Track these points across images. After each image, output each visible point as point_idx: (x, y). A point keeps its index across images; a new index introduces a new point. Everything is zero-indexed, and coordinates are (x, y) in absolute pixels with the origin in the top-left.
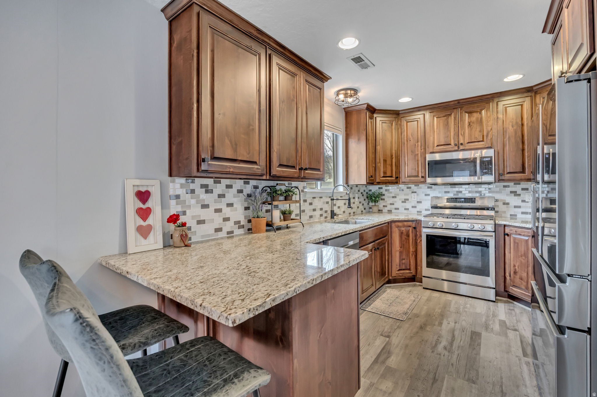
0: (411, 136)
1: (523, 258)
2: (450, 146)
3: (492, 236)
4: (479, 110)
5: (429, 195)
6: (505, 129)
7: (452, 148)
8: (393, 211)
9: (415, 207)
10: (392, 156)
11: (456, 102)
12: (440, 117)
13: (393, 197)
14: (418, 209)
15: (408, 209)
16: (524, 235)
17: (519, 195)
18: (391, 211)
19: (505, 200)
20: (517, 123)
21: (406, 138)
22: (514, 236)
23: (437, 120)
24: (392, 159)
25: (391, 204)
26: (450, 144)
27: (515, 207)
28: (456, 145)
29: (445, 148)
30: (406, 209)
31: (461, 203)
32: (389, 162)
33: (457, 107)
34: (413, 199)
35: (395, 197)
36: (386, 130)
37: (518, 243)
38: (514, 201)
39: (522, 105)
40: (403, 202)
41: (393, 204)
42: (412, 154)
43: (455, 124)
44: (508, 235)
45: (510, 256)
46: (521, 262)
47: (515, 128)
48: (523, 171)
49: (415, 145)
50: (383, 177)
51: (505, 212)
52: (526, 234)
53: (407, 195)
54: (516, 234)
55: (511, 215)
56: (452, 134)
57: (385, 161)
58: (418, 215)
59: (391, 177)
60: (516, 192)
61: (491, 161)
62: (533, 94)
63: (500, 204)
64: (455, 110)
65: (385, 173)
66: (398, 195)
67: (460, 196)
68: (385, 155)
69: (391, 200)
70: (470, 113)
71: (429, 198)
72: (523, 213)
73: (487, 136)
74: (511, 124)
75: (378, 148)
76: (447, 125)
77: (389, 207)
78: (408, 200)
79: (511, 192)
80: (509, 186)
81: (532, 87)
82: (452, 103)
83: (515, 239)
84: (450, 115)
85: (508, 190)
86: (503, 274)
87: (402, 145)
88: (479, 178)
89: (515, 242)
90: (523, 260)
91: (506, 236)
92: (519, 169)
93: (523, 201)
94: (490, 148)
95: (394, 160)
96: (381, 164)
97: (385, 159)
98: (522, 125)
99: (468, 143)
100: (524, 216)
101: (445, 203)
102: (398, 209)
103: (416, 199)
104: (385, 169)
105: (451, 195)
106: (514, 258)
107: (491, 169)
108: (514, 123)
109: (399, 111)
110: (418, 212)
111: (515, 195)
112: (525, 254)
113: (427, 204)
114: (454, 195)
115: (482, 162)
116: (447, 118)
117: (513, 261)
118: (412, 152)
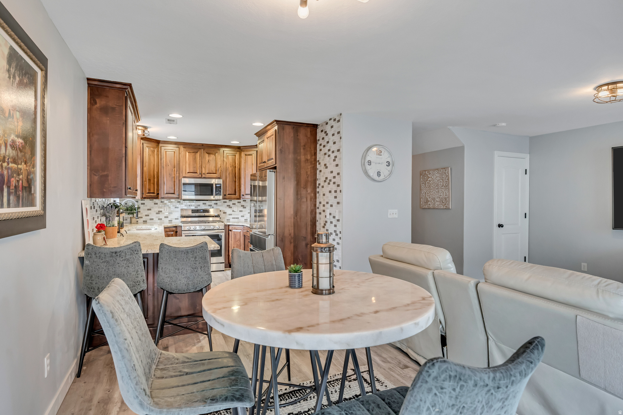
0: (169, 162)
1: (238, 242)
2: (196, 174)
3: (223, 232)
4: (214, 153)
5: (178, 207)
6: (227, 168)
7: (198, 175)
8: (149, 221)
9: (167, 217)
10: (154, 176)
11: (201, 145)
12: (190, 153)
13: (148, 210)
14: (169, 219)
15: (161, 219)
16: (239, 230)
17: (231, 207)
18: (146, 221)
19: (224, 211)
20: (233, 165)
21: (165, 164)
22: (234, 230)
23: (188, 154)
24: (154, 178)
25: (146, 215)
26: (197, 173)
27: (229, 215)
28: (200, 174)
29: (193, 175)
30: (159, 219)
31: (201, 213)
32: (152, 181)
33: (201, 148)
34: (166, 211)
35: (150, 210)
36: (150, 155)
37: (236, 234)
38: (229, 211)
39: (235, 156)
40: (157, 213)
41: (148, 215)
42: (170, 177)
43: (200, 160)
44: (231, 231)
45: (232, 242)
46: (237, 244)
47: (232, 168)
48: (235, 194)
49: (172, 170)
50: (148, 193)
51: (224, 218)
52: (240, 229)
53: (161, 207)
54: (235, 229)
55: (227, 220)
56: (198, 166)
57: (150, 180)
58: (169, 223)
59: (154, 193)
60: (230, 206)
61: (221, 186)
62: (240, 151)
63: (222, 213)
64: (200, 150)
65: (149, 190)
66: (153, 207)
67: (199, 208)
68: (149, 175)
69: (147, 212)
70: (209, 154)
71: (179, 210)
72: (233, 218)
73: (218, 170)
74: (230, 165)
75: (145, 169)
76: (195, 159)
77: (145, 218)
78: (161, 211)
79: (228, 206)
80: (226, 202)
81: (240, 147)
82: (199, 145)
83: (234, 232)
84: (197, 152)
85: (226, 204)
86: (228, 254)
87: (162, 168)
88: (214, 197)
89: (234, 234)
90: (238, 243)
91: (230, 231)
92: (233, 193)
93: (233, 211)
94: (219, 178)
95: (156, 180)
96: (147, 182)
97: (150, 178)
98: (235, 167)
99: (208, 173)
100: (234, 220)
101: (190, 213)
102: (152, 219)
103: (168, 211)
104: (149, 187)
105: (193, 208)
106: (234, 243)
107: (220, 191)
108: (232, 165)
109: (160, 141)
110: (169, 221)
111: (229, 208)
112: (239, 239)
113: (177, 214)
114: (195, 207)
115: (216, 187)
116: (195, 154)
117: (233, 245)
118: (170, 174)
